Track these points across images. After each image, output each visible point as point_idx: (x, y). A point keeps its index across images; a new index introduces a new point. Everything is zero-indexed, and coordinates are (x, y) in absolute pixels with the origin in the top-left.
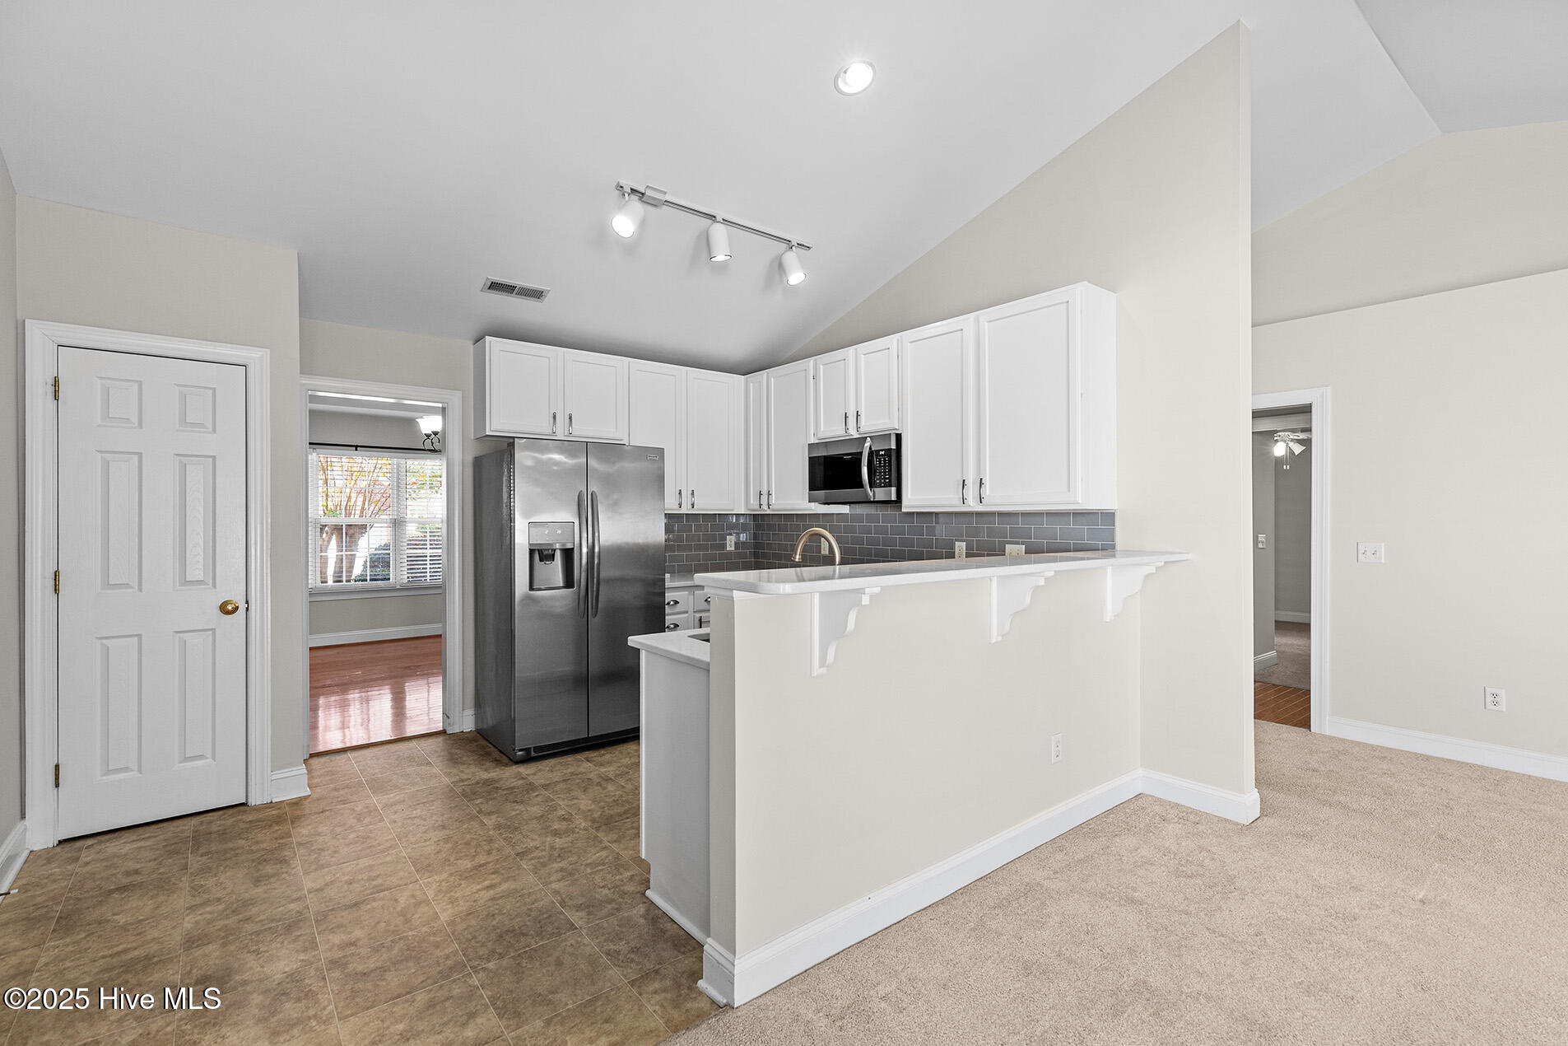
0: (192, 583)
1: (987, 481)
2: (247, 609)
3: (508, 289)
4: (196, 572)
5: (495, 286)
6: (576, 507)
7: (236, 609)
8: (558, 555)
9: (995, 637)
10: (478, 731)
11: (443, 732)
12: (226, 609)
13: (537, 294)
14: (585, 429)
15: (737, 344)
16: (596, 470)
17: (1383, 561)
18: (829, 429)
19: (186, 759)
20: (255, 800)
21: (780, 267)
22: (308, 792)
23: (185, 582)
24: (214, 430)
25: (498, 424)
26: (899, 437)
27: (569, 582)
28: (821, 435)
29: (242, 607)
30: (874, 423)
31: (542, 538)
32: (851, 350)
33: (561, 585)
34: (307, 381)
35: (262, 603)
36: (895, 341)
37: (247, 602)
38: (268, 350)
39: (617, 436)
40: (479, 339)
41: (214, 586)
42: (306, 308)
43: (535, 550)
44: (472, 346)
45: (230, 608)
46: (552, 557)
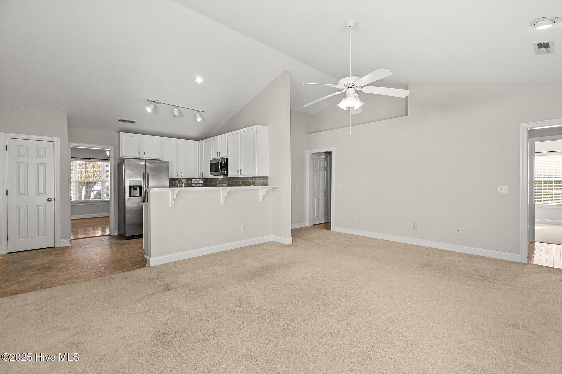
0: (40, 194)
1: (242, 170)
2: (54, 200)
3: (125, 121)
4: (41, 191)
5: (120, 120)
6: (143, 177)
7: (51, 200)
8: (138, 188)
9: (222, 203)
10: (119, 235)
11: (109, 235)
12: (49, 200)
13: (133, 122)
14: (148, 156)
15: (195, 133)
16: (148, 166)
17: (343, 189)
18: (214, 156)
19: (39, 236)
20: (56, 246)
21: (195, 117)
22: (70, 245)
23: (38, 194)
24: (46, 157)
25: (123, 155)
26: (227, 159)
27: (141, 195)
28: (213, 158)
29: (53, 200)
30: (222, 155)
31: (133, 184)
32: (219, 136)
33: (139, 196)
34: (70, 144)
35: (58, 200)
36: (227, 135)
37: (54, 199)
38: (59, 138)
39: (159, 158)
40: (119, 133)
41: (46, 194)
42: (70, 125)
43: (131, 187)
44: (117, 134)
45: (50, 200)
46: (136, 189)
